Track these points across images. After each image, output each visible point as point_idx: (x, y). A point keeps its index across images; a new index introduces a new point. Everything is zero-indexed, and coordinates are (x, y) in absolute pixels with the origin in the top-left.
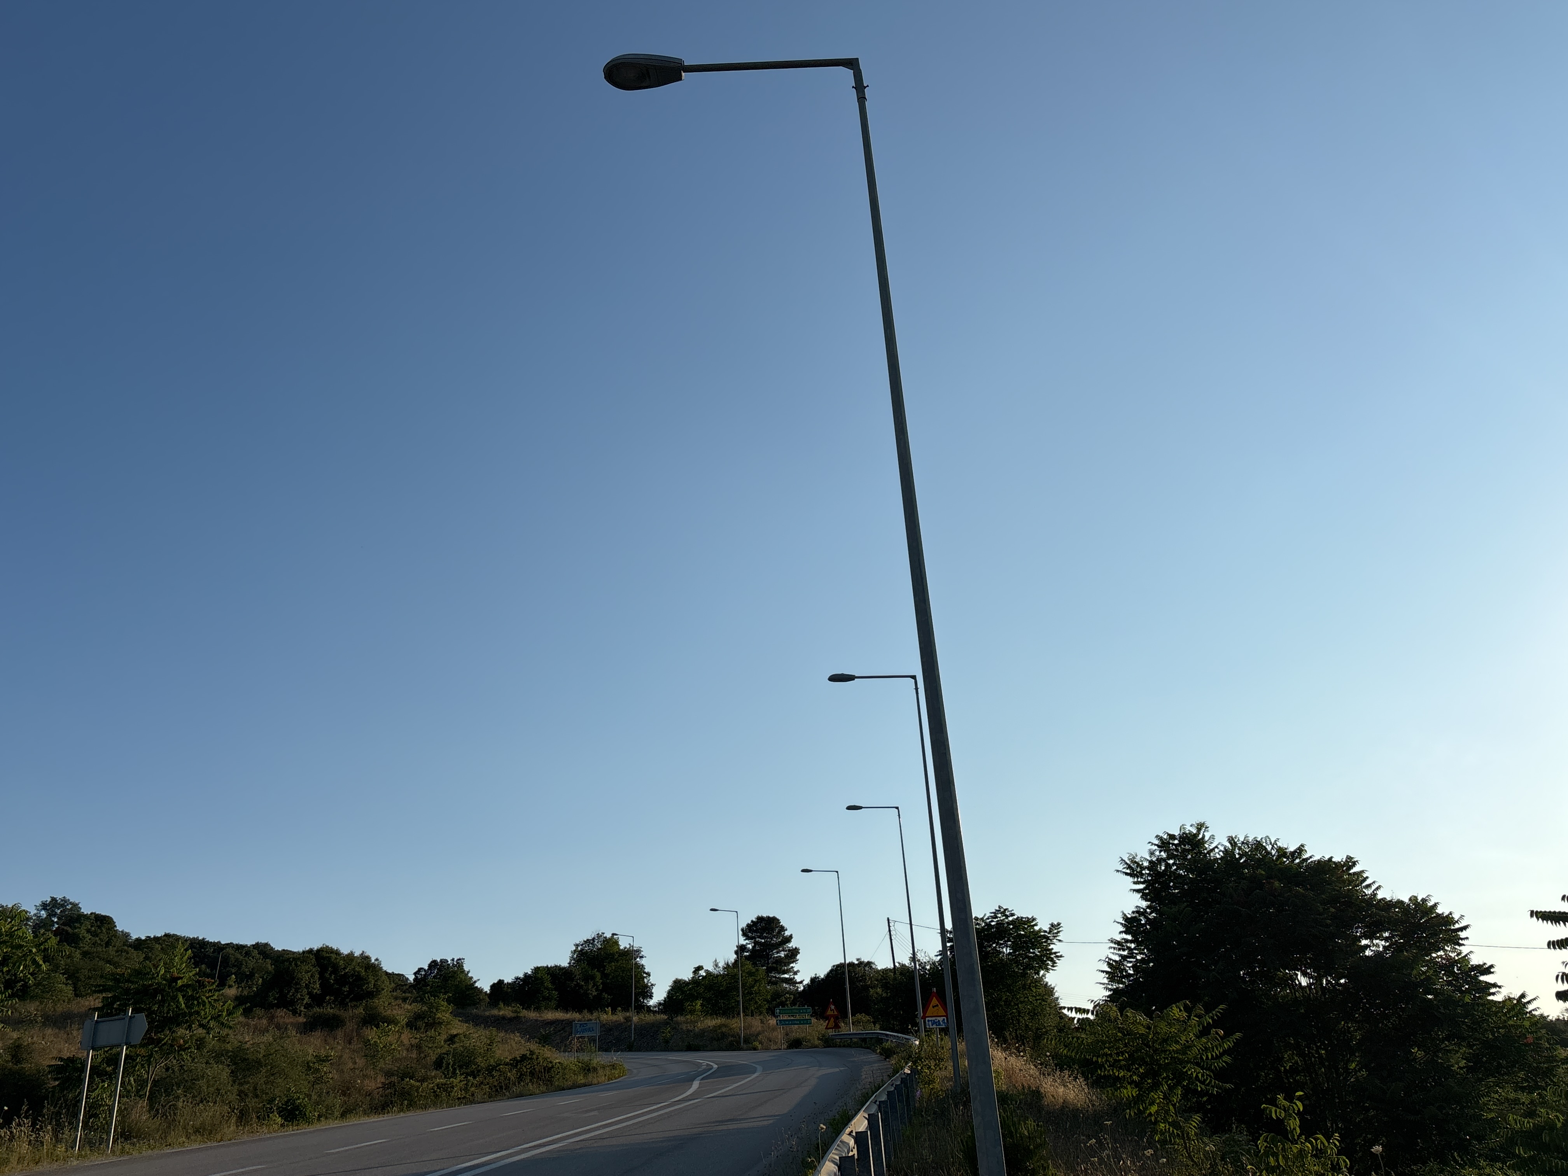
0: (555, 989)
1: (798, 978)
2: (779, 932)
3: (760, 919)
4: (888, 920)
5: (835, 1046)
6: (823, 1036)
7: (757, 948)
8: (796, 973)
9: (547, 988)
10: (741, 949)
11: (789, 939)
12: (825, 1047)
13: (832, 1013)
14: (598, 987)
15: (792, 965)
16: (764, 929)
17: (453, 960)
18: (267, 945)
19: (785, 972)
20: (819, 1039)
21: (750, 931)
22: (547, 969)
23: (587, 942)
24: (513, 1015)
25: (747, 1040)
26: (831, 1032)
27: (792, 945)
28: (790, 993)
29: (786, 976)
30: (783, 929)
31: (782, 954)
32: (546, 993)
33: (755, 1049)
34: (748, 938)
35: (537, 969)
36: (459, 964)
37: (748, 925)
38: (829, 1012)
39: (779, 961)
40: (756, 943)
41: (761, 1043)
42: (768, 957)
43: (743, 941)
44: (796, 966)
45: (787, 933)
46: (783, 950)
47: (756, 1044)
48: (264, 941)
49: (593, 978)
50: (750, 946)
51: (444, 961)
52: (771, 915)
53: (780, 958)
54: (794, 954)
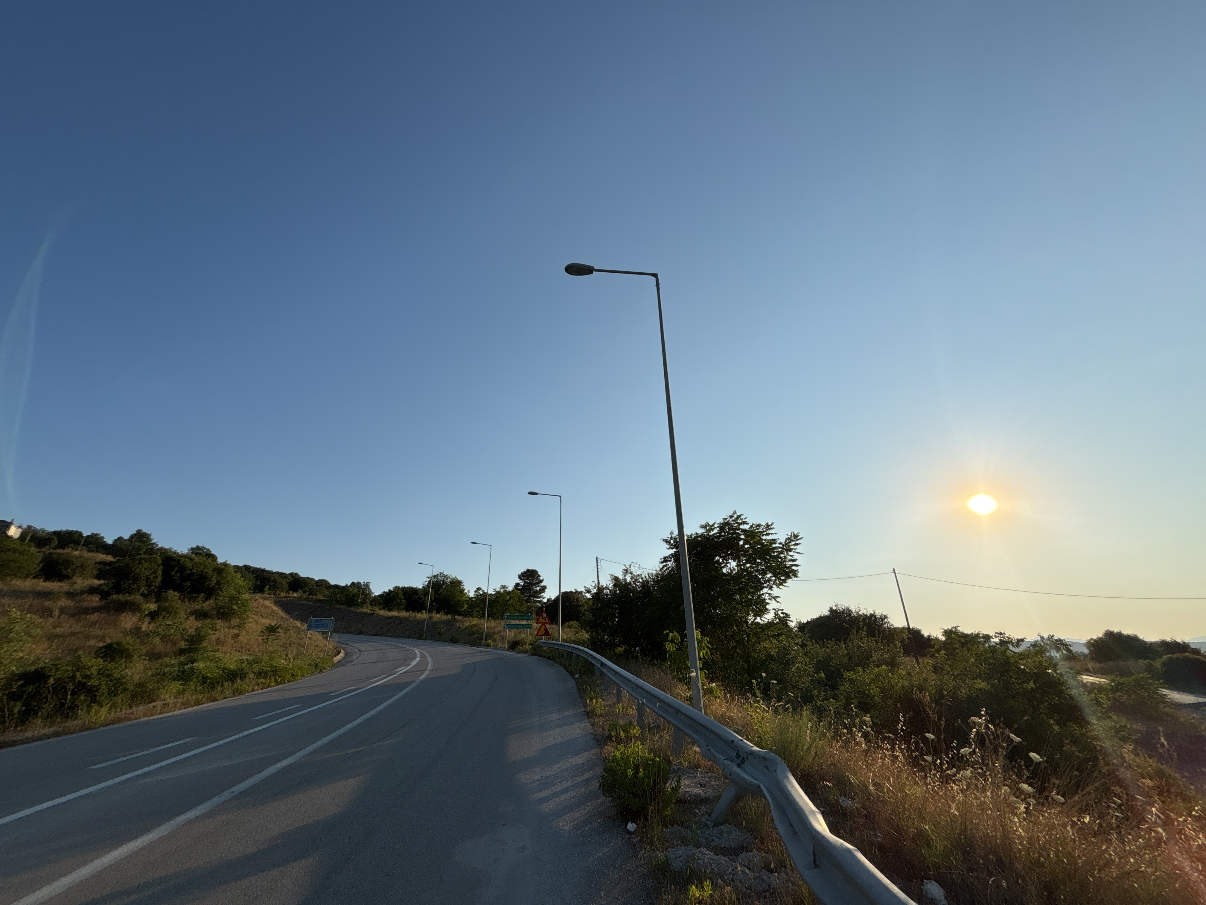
0: (405, 599)
2: (538, 577)
3: (528, 570)
4: (597, 558)
5: (540, 655)
6: (534, 641)
7: (526, 585)
8: (542, 598)
9: (400, 599)
10: (517, 585)
11: (541, 581)
15: (542, 594)
16: (529, 576)
17: (364, 582)
18: (296, 574)
19: (540, 597)
20: (529, 644)
21: (522, 576)
22: (403, 589)
23: (435, 576)
24: (371, 612)
27: (543, 584)
29: (539, 599)
30: (539, 576)
31: (538, 589)
32: (399, 601)
33: (487, 646)
34: (521, 579)
35: (396, 588)
36: (367, 585)
37: (522, 573)
39: (536, 592)
40: (525, 582)
41: (495, 641)
42: (530, 589)
43: (518, 581)
45: (541, 578)
46: (539, 586)
47: (490, 642)
48: (295, 572)
50: (522, 584)
51: (359, 583)
52: (534, 569)
53: (537, 590)
54: (544, 589)
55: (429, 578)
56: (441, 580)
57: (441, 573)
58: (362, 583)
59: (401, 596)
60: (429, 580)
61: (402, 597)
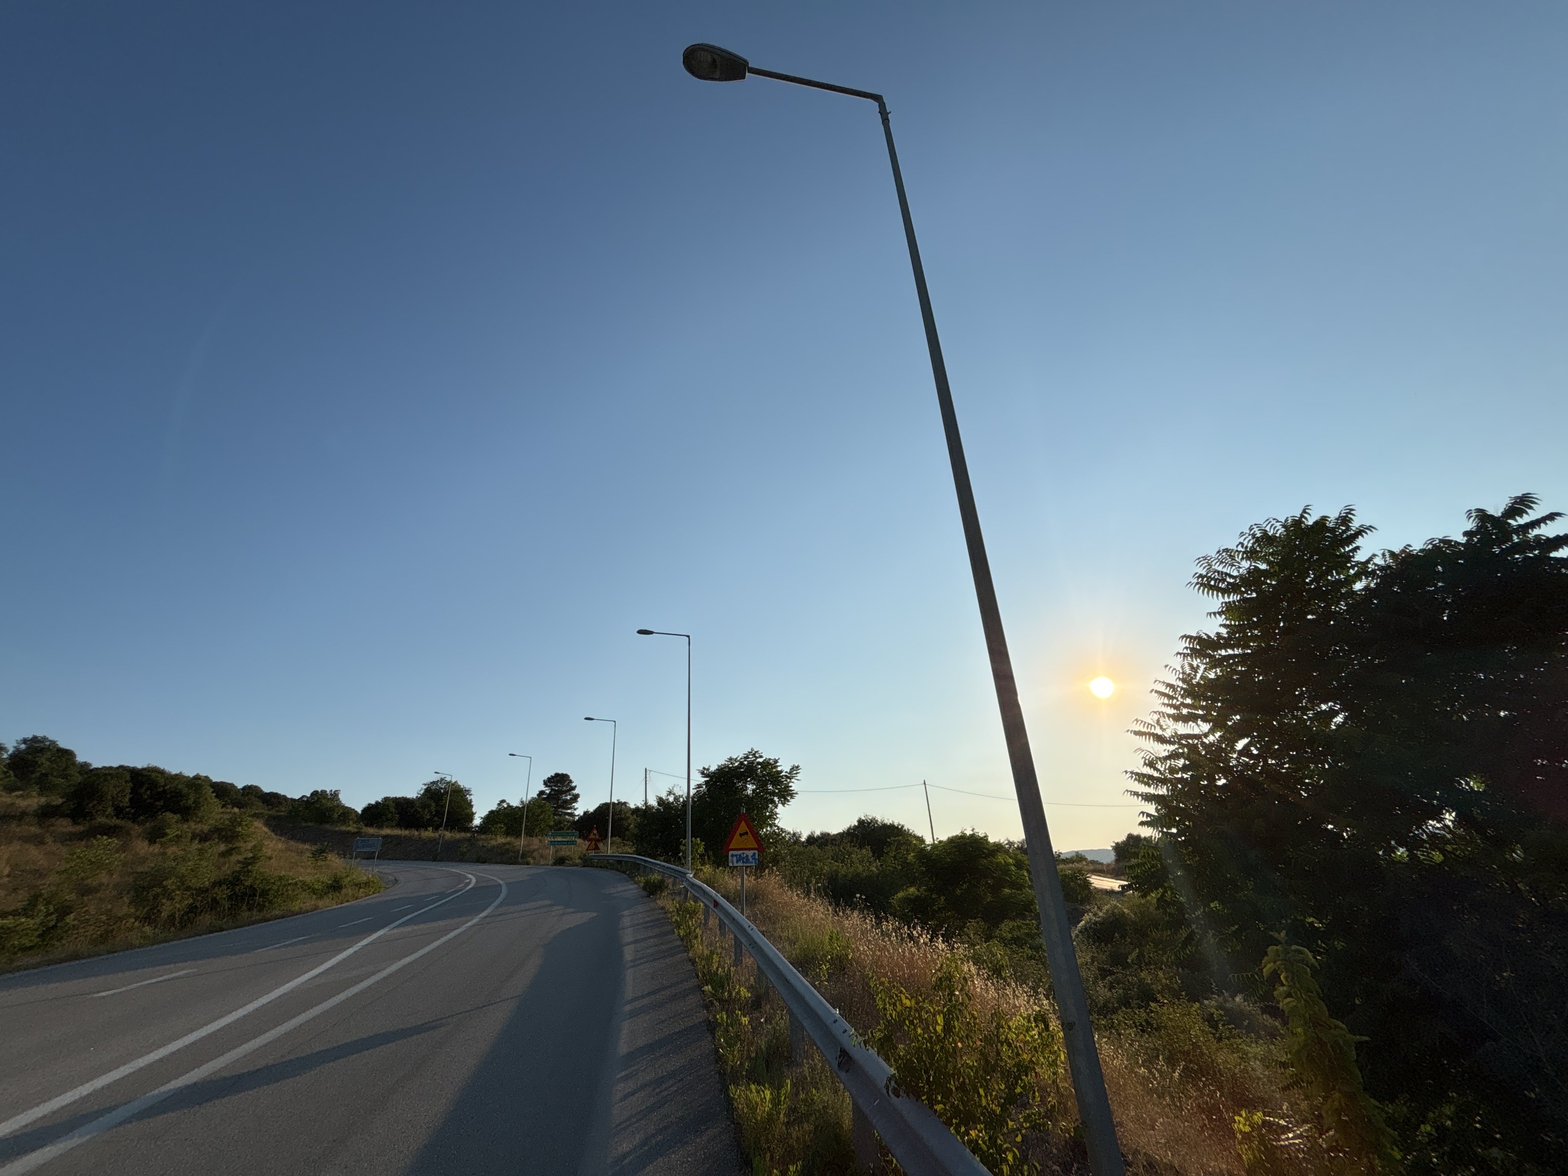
0: (398, 813)
1: (576, 813)
2: (569, 783)
3: (557, 775)
5: (592, 866)
6: (585, 855)
7: (553, 793)
8: (575, 809)
9: (391, 813)
10: (542, 793)
11: (574, 788)
12: (584, 866)
13: (594, 837)
14: (432, 812)
15: (573, 804)
16: (558, 782)
17: (331, 791)
19: (569, 809)
20: (580, 858)
21: (549, 782)
23: (433, 783)
24: (356, 830)
25: (524, 856)
26: (592, 853)
27: (575, 792)
28: (568, 822)
29: (569, 811)
30: (571, 782)
31: (568, 798)
32: (390, 816)
33: (528, 864)
34: (547, 786)
35: (386, 799)
36: (335, 794)
37: (548, 778)
38: (592, 836)
39: (566, 801)
40: (552, 790)
41: (534, 858)
42: (558, 799)
43: (543, 788)
44: (575, 805)
45: (573, 785)
46: (570, 795)
47: (530, 859)
49: (429, 806)
50: (548, 792)
51: (324, 792)
52: (564, 773)
53: (567, 800)
54: (576, 798)
55: (425, 785)
56: (442, 788)
57: (442, 779)
58: (328, 792)
59: (392, 809)
60: (425, 787)
61: (394, 810)
